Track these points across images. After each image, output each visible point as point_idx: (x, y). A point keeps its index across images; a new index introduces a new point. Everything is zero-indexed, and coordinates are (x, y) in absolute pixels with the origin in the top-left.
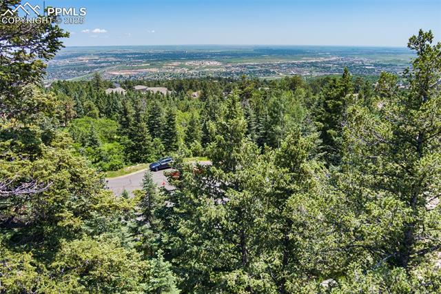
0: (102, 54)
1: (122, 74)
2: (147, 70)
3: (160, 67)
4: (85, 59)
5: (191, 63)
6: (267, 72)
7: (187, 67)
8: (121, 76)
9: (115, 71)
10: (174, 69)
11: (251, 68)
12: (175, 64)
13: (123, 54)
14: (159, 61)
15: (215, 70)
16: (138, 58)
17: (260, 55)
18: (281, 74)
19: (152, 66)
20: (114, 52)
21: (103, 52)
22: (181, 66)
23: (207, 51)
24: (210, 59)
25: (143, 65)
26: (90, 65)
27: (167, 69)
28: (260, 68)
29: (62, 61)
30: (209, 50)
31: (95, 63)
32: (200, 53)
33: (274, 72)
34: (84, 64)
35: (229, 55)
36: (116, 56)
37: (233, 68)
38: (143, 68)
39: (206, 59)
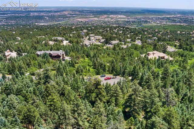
0: (73, 11)
1: (82, 20)
2: (93, 18)
3: (98, 17)
4: (66, 13)
5: (112, 16)
6: (146, 22)
7: (110, 18)
8: (82, 21)
9: (79, 19)
10: (104, 19)
11: (139, 19)
12: (105, 16)
13: (82, 11)
14: (98, 14)
15: (123, 20)
16: (89, 13)
17: (143, 13)
18: (152, 23)
19: (95, 17)
20: (78, 10)
21: (74, 10)
22: (108, 17)
23: (119, 10)
24: (121, 14)
25: (91, 16)
26: (68, 16)
27: (101, 18)
28: (143, 19)
29: (56, 13)
30: (120, 9)
31: (71, 15)
32: (116, 11)
33: (149, 22)
34: (66, 15)
35: (129, 12)
36: (79, 11)
37: (131, 19)
38: (91, 18)
39: (119, 14)
